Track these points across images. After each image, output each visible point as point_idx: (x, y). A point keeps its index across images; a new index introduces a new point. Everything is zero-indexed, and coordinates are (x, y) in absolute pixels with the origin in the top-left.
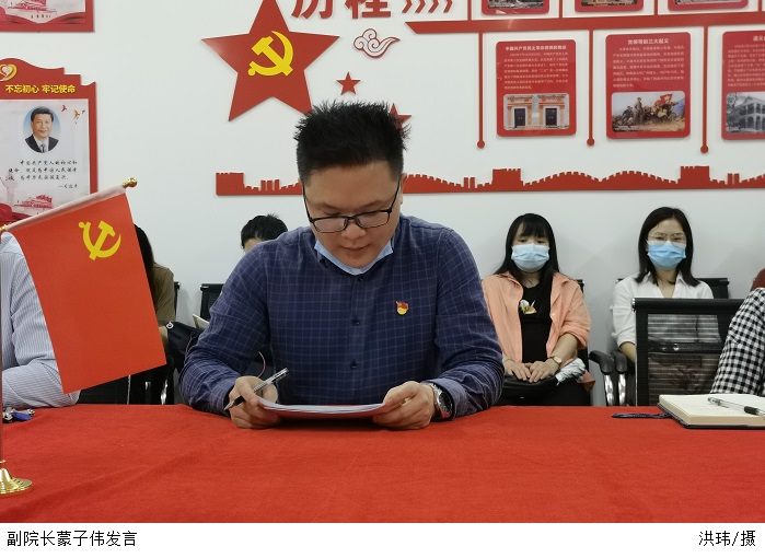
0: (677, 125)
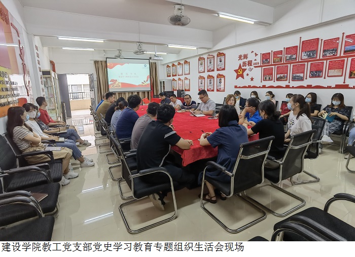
0: (285, 79)
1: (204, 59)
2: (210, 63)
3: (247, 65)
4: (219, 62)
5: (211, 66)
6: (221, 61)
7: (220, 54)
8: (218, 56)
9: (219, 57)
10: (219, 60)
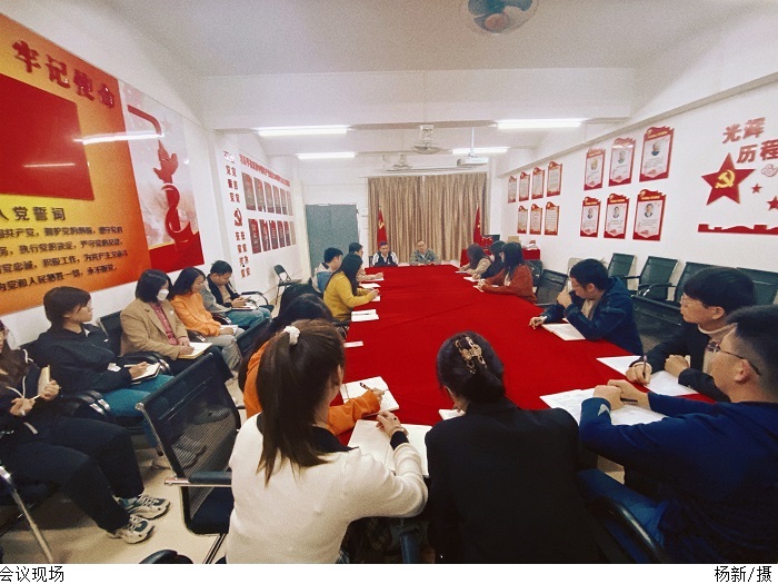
1: (603, 153)
2: (621, 161)
3: (758, 157)
4: (649, 156)
5: (623, 169)
6: (655, 153)
7: (655, 131)
8: (647, 138)
9: (653, 142)
10: (649, 150)
